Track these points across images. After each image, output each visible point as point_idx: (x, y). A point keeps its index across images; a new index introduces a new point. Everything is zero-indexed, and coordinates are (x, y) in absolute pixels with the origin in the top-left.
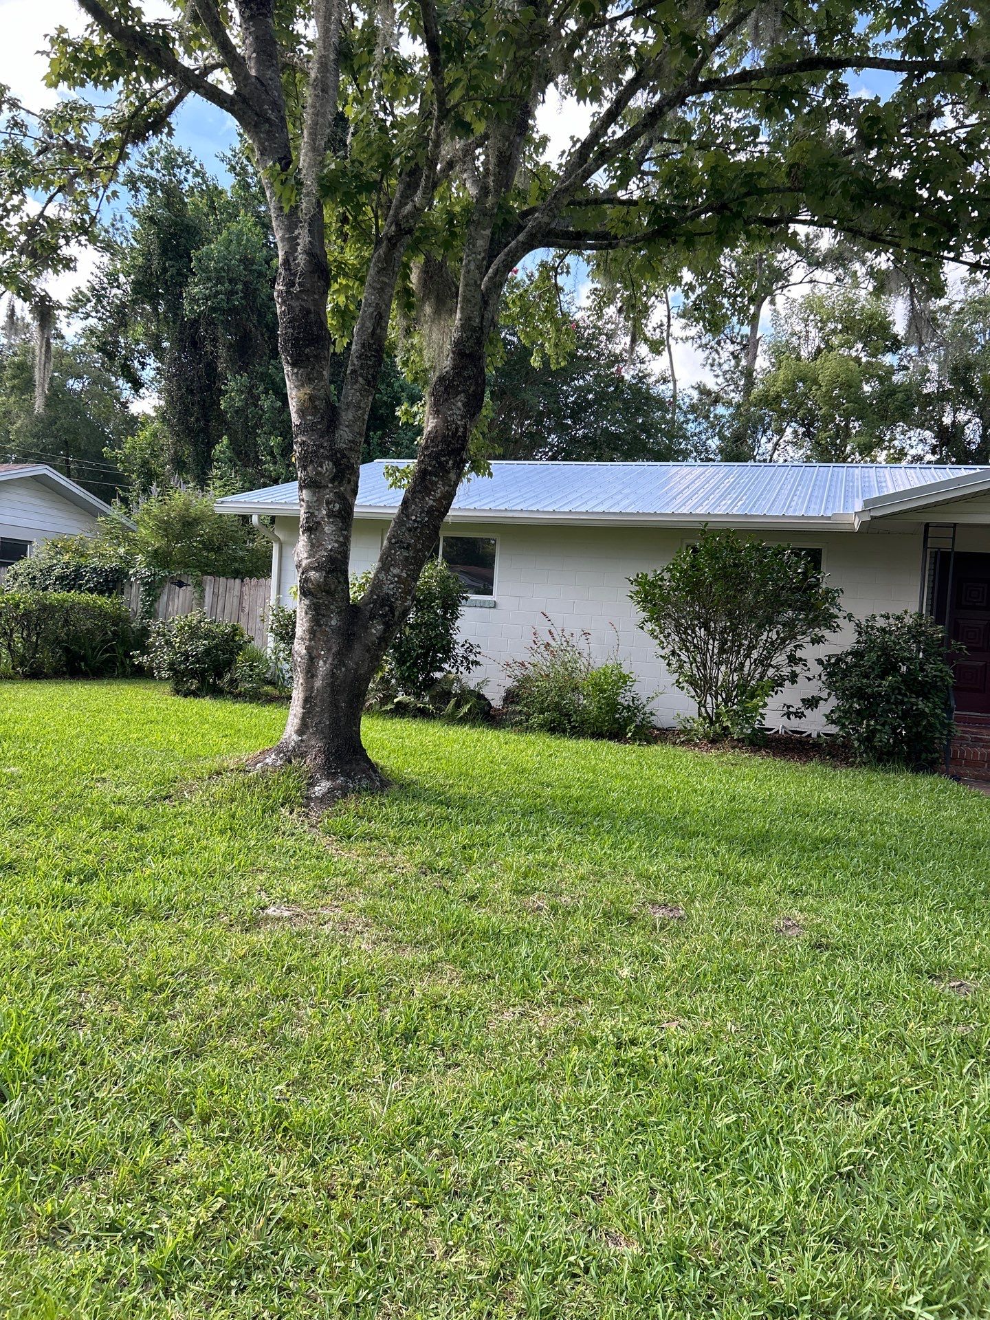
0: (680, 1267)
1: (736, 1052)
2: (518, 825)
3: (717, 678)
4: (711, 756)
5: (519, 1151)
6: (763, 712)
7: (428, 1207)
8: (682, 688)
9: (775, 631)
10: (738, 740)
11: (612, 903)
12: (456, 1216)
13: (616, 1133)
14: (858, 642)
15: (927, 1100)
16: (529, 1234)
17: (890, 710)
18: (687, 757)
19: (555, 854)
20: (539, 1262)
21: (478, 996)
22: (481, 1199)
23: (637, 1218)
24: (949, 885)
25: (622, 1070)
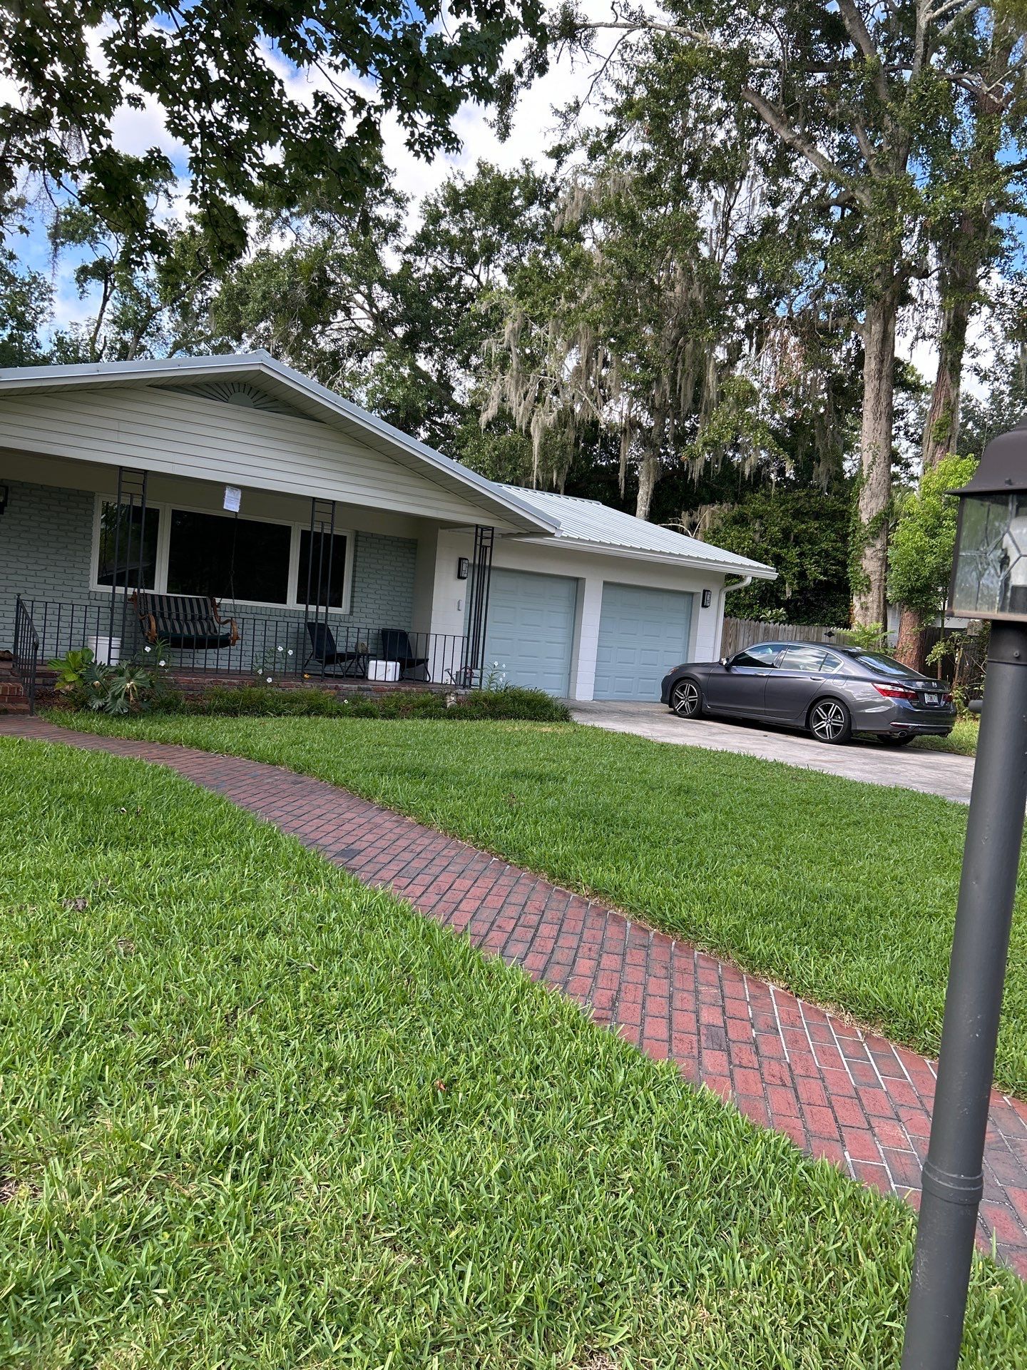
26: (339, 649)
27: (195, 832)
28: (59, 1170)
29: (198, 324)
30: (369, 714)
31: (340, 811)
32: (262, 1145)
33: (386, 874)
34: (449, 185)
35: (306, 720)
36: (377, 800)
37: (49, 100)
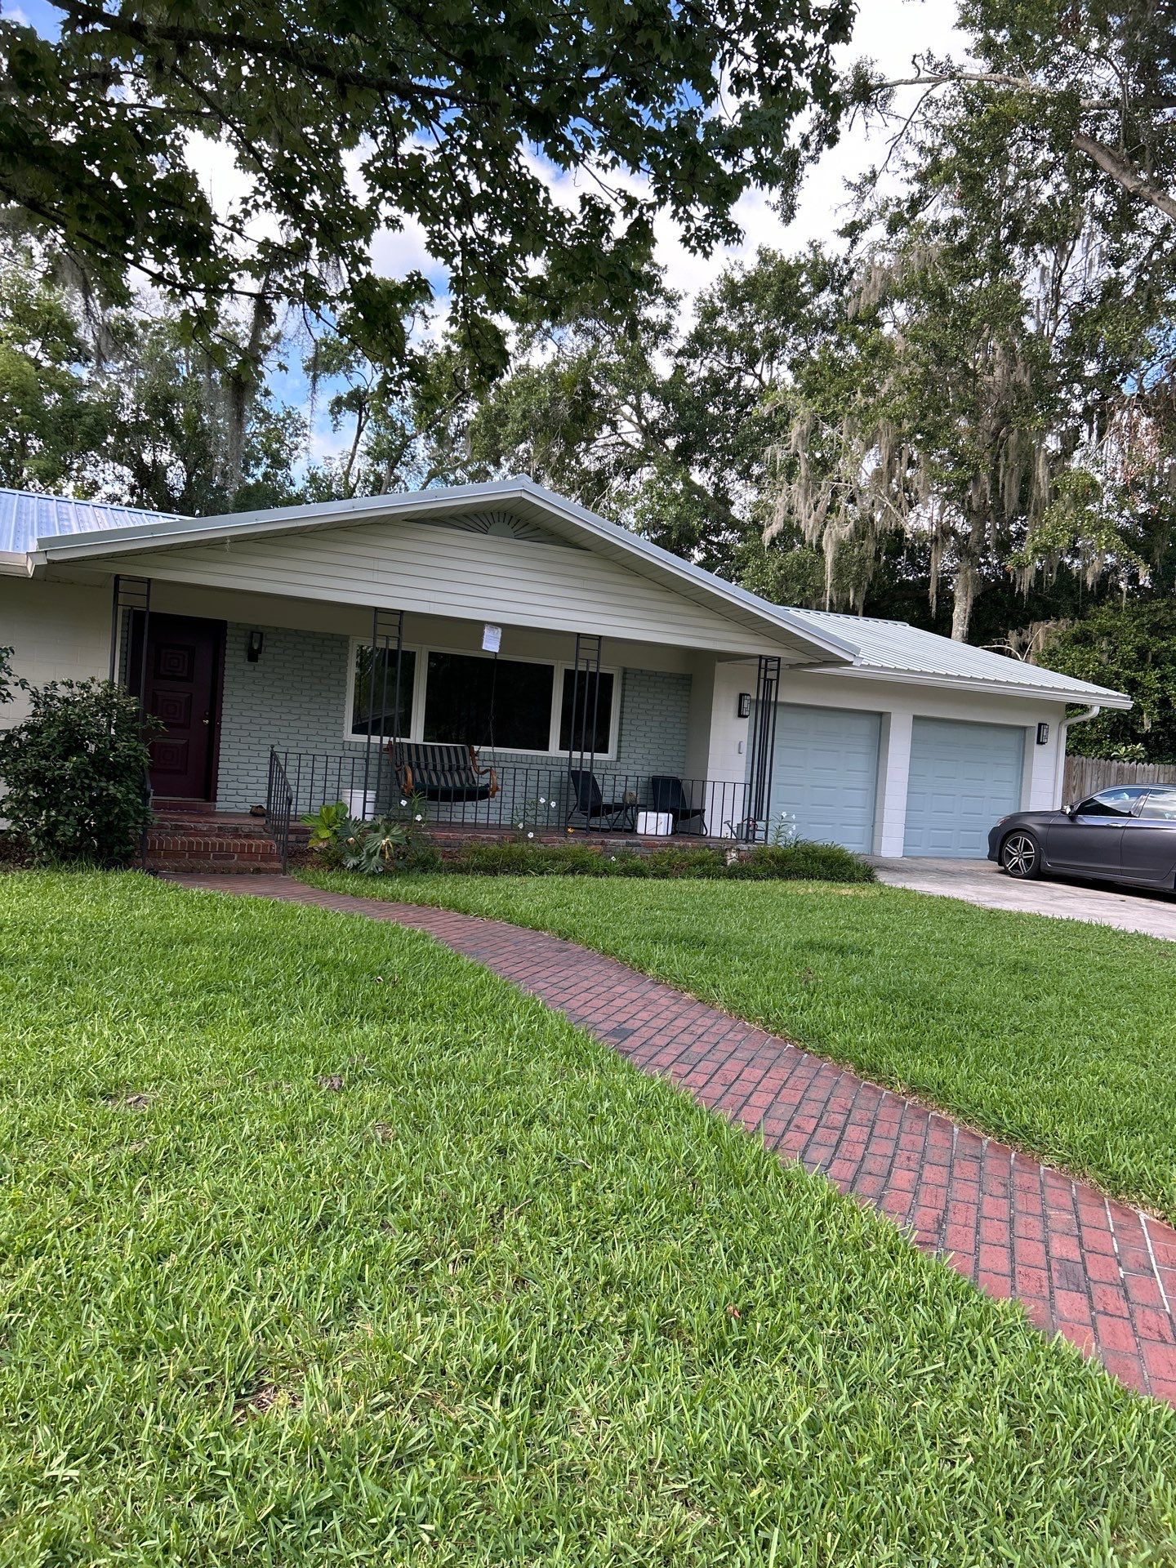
14: (34, 715)
17: (76, 798)
26: (606, 800)
27: (455, 1005)
28: (319, 1377)
29: (453, 450)
30: (639, 873)
31: (610, 984)
32: (533, 1367)
33: (665, 1059)
34: (726, 277)
35: (570, 879)
36: (650, 972)
37: (309, 231)
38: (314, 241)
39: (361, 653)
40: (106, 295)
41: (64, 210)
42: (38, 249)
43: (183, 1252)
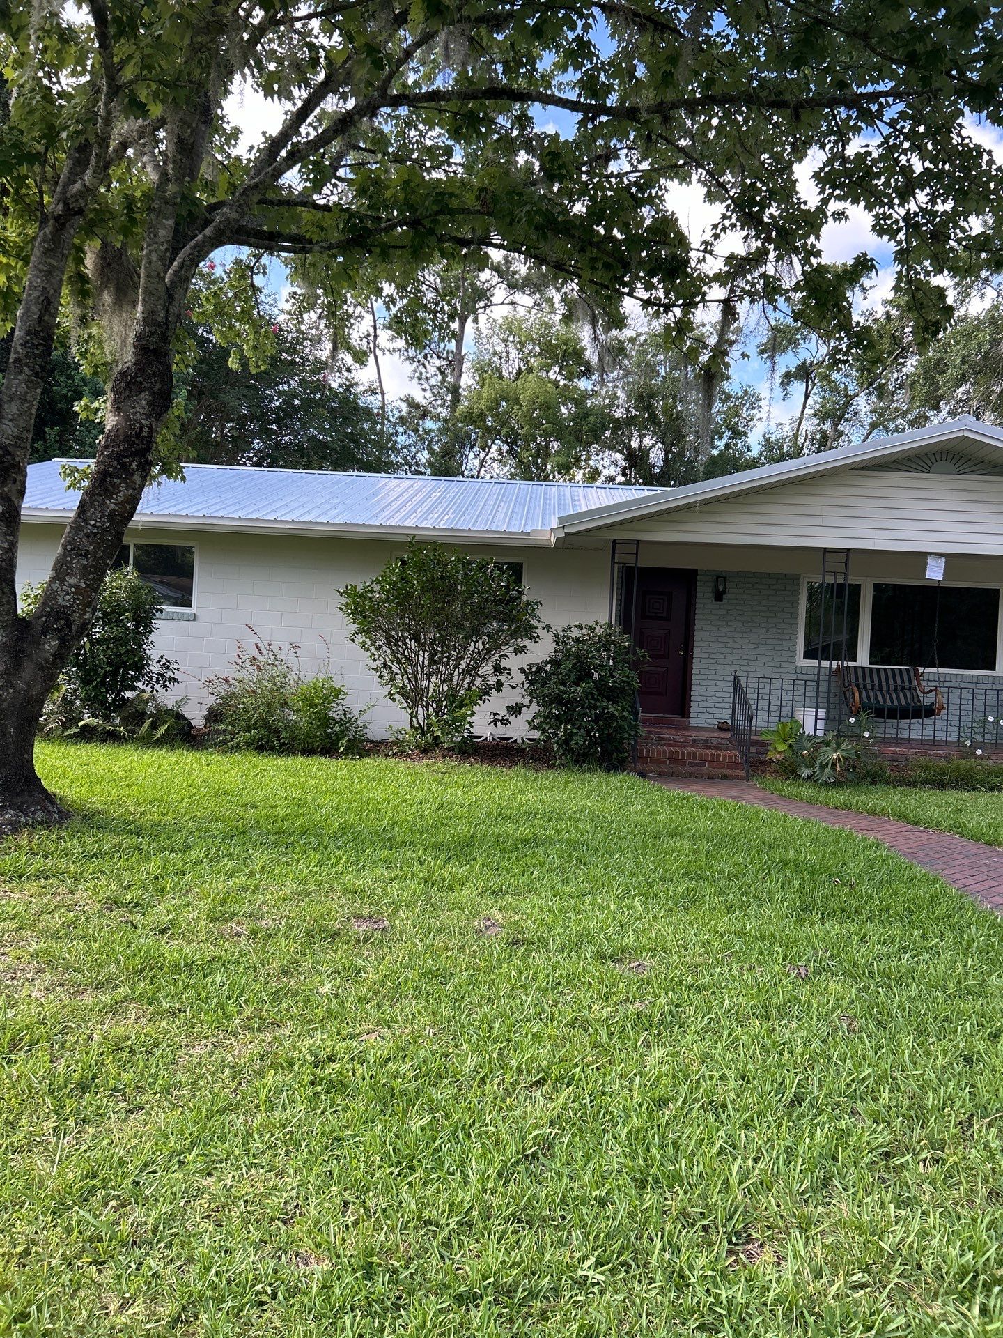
0: (369, 1274)
1: (433, 1055)
2: (218, 850)
3: (428, 688)
4: (423, 767)
5: (207, 1188)
6: (471, 720)
7: (102, 1263)
8: (394, 700)
9: (480, 642)
10: (448, 749)
11: (315, 921)
12: (134, 1266)
13: (310, 1153)
14: (556, 651)
15: (605, 1075)
16: (213, 1271)
17: (585, 715)
18: (398, 767)
19: (257, 877)
20: (223, 1297)
21: (167, 1031)
22: (163, 1244)
23: (328, 1234)
24: (632, 874)
25: (319, 1088)
28: (801, 1243)
29: (893, 402)
37: (768, 240)
38: (771, 247)
39: (811, 588)
40: (608, 322)
41: (579, 265)
42: (557, 297)
43: (679, 1103)
